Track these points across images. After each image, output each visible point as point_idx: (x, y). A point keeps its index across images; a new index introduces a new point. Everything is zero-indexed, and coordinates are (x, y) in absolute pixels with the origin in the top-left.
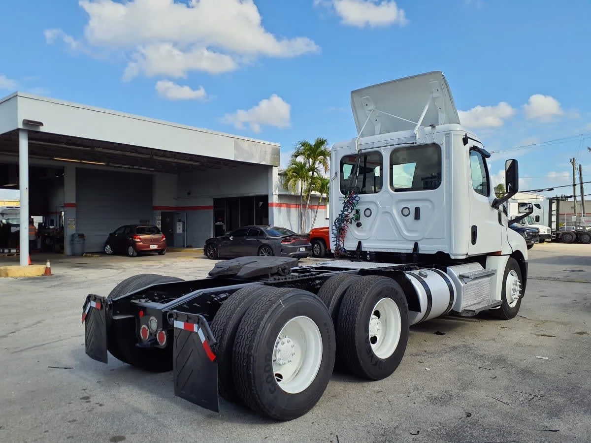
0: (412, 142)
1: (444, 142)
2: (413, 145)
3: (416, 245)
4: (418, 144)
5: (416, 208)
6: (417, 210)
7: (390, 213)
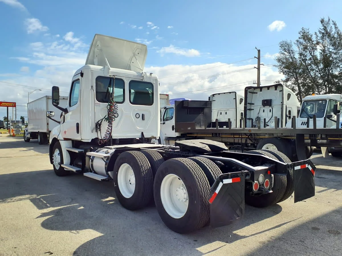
0: (142, 79)
1: (155, 83)
3: (142, 133)
5: (142, 114)
6: (143, 116)
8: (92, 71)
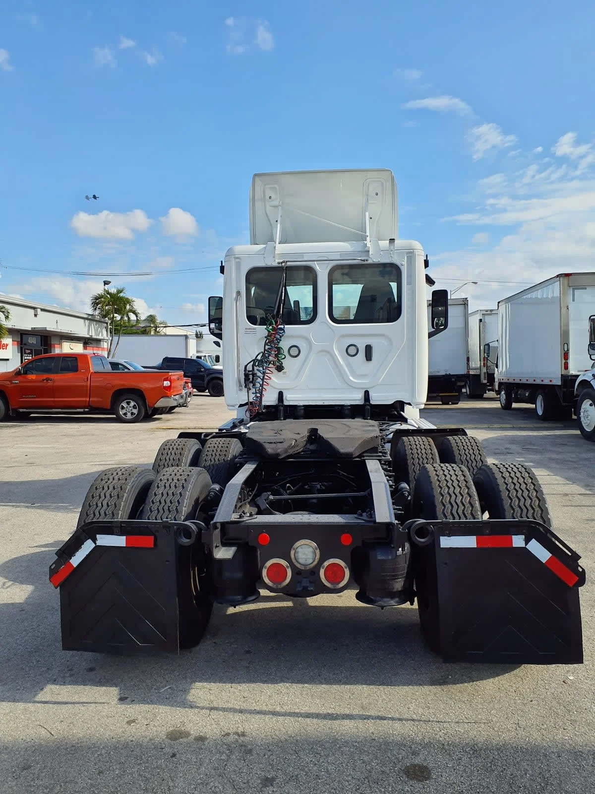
0: (363, 258)
1: (405, 263)
2: (363, 263)
3: (367, 393)
4: (370, 261)
5: (366, 346)
6: (369, 350)
7: (328, 352)
8: (238, 260)
